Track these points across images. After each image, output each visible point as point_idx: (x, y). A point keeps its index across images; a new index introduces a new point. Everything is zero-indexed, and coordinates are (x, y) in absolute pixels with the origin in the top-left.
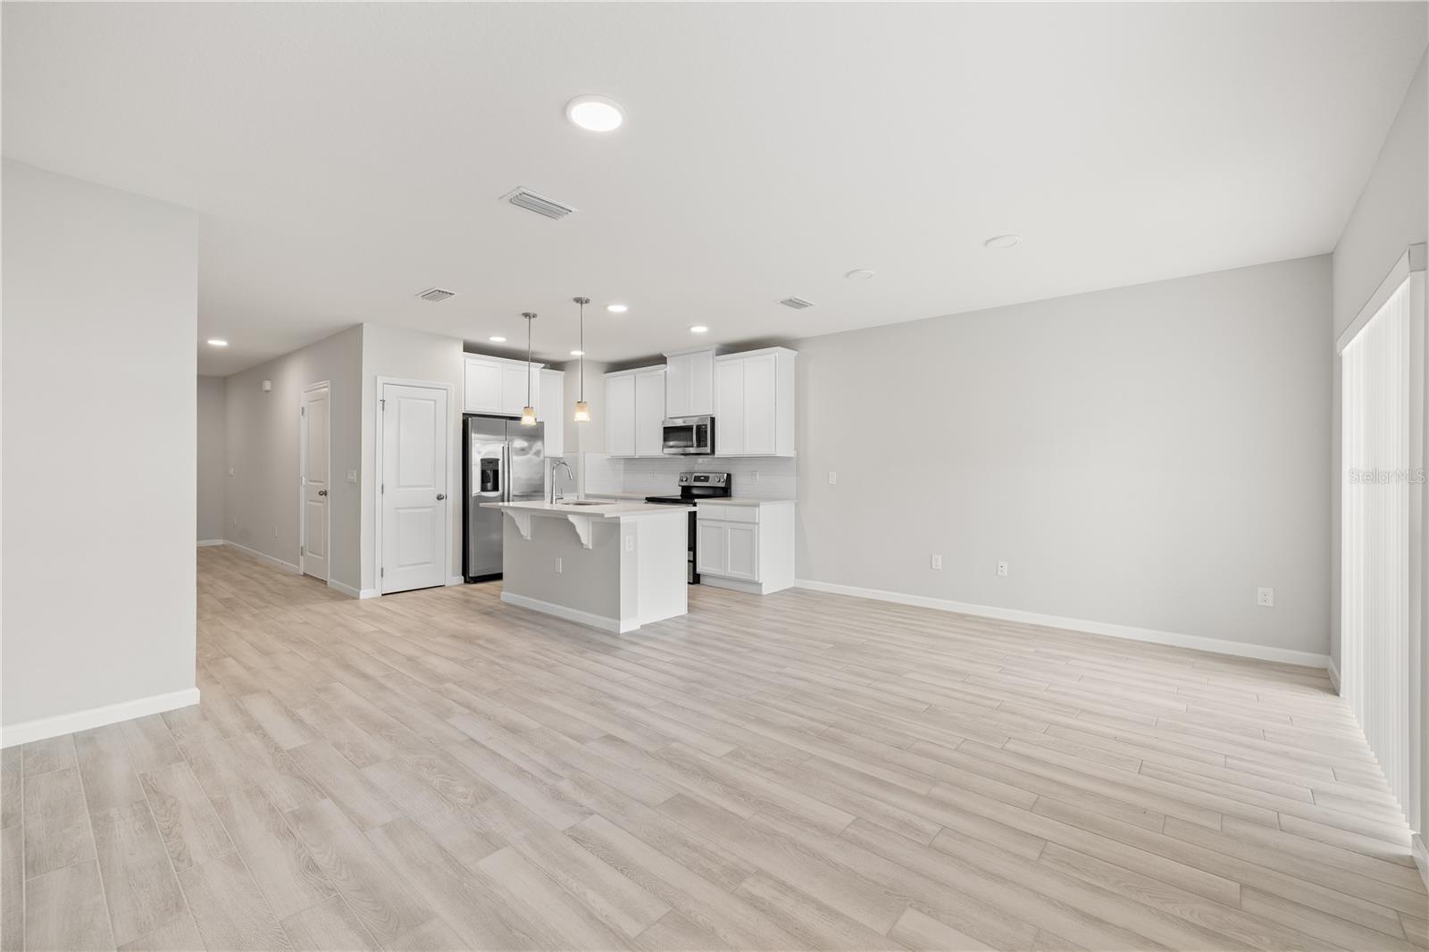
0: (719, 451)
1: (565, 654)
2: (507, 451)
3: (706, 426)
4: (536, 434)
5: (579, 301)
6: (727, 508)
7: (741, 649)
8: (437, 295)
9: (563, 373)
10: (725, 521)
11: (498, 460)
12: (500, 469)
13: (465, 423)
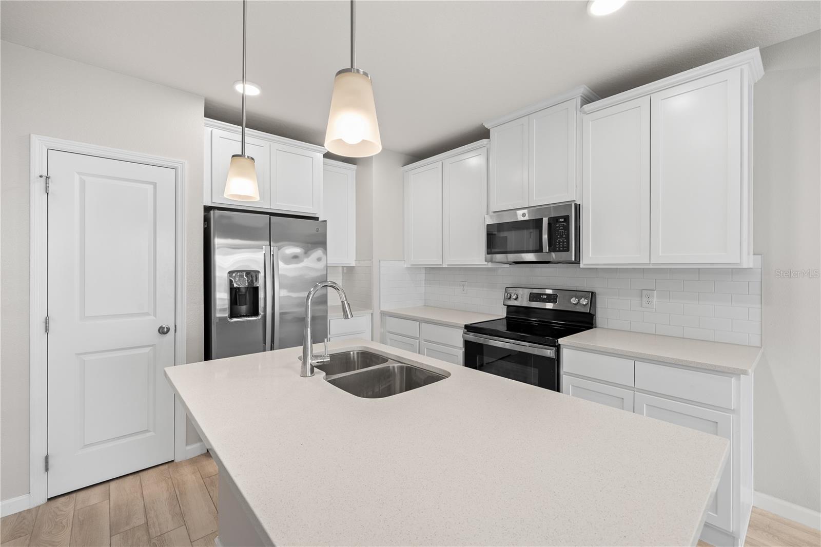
2: (271, 260)
3: (566, 217)
9: (354, 166)
11: (255, 272)
12: (260, 284)
13: (207, 220)
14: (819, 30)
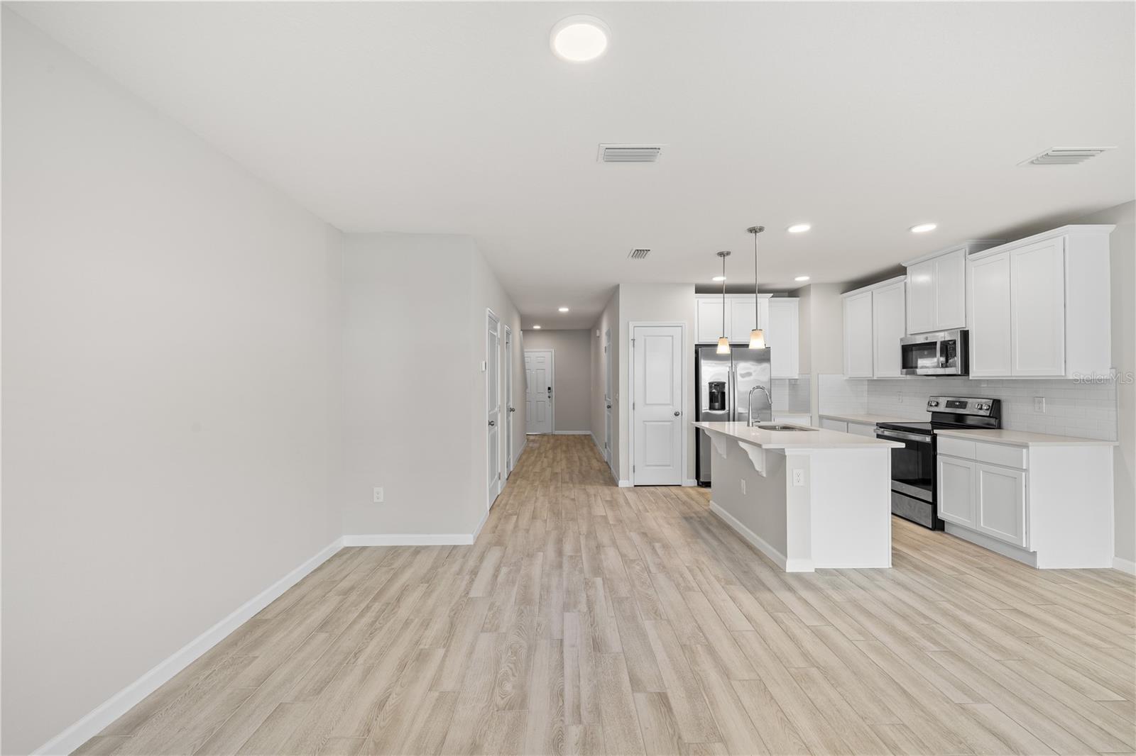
0: (975, 372)
1: (713, 579)
2: (732, 375)
3: (955, 342)
4: (763, 356)
5: (753, 230)
6: (979, 445)
7: (928, 644)
8: (640, 253)
9: (798, 299)
10: (976, 461)
11: (724, 384)
12: (726, 390)
13: (697, 352)
14: (1134, 201)
